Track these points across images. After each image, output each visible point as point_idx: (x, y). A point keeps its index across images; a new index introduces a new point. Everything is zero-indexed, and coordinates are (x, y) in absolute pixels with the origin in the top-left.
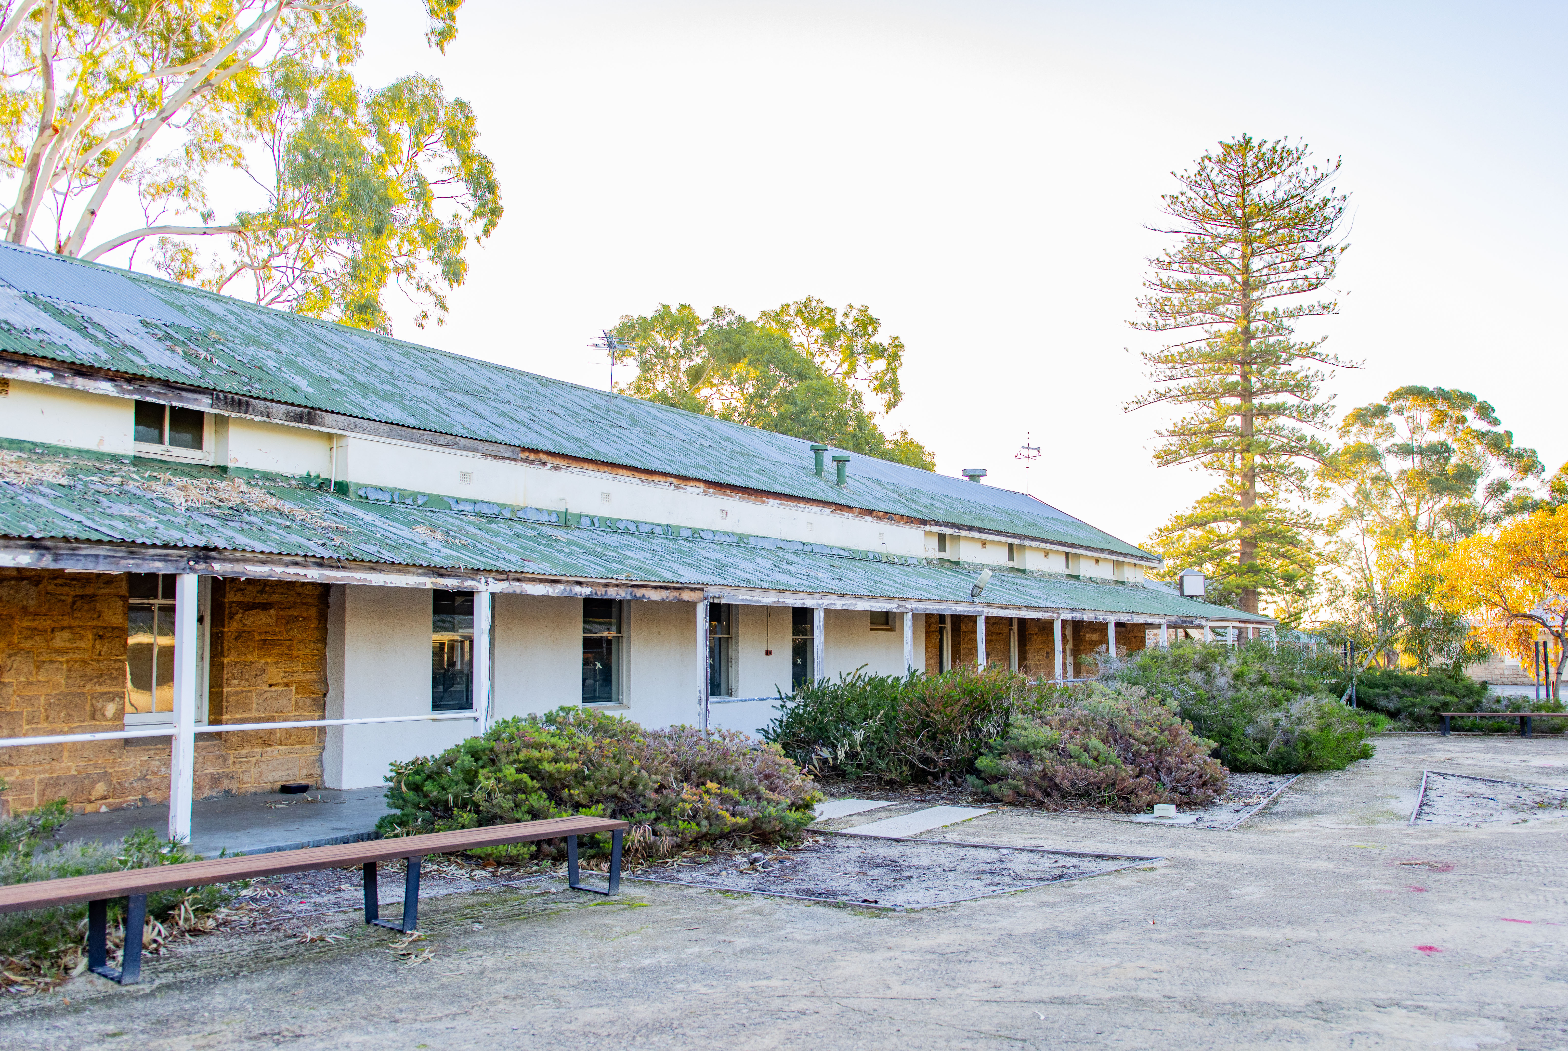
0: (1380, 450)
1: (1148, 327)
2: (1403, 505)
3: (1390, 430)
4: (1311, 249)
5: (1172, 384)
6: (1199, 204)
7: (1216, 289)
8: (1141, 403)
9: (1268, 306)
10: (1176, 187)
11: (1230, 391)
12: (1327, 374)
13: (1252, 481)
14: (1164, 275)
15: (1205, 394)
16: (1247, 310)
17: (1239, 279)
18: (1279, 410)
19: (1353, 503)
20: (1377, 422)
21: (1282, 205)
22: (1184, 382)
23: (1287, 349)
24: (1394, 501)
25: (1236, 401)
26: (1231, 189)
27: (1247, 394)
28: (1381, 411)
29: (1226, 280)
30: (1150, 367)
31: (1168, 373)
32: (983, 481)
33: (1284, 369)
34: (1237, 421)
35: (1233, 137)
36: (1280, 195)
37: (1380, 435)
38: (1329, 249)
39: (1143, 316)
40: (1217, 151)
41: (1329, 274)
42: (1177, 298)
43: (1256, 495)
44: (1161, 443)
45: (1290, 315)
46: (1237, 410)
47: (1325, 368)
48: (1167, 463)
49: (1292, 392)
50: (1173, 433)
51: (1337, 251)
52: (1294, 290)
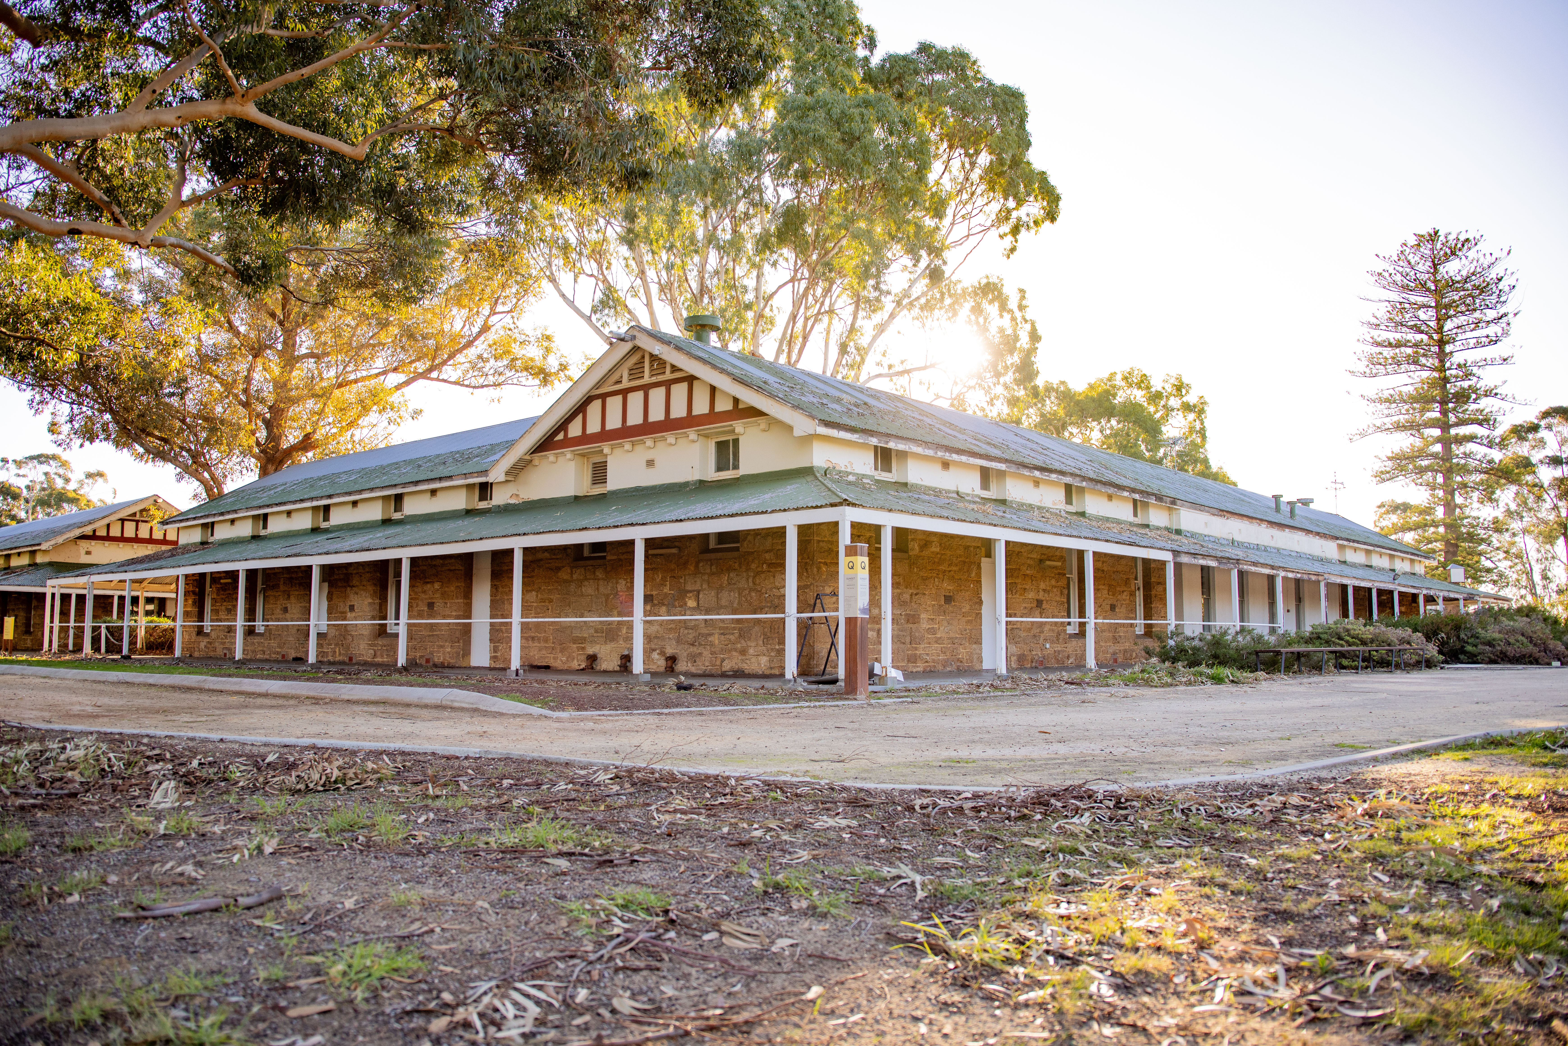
0: (1534, 460)
1: (1364, 374)
2: (1556, 507)
3: (1542, 443)
4: (1491, 314)
5: (1387, 420)
6: (1398, 278)
7: (1416, 345)
8: (1363, 435)
9: (1458, 358)
10: (1380, 266)
11: (1432, 424)
12: (1507, 409)
13: (1453, 495)
14: (1375, 333)
15: (1413, 427)
16: (1442, 361)
17: (1435, 336)
18: (1471, 438)
19: (1513, 507)
20: (1530, 436)
21: (1466, 280)
22: (1395, 419)
23: (1475, 391)
24: (1548, 505)
25: (1436, 432)
26: (1424, 267)
27: (1445, 427)
28: (1535, 428)
29: (1425, 337)
30: (1372, 407)
31: (1386, 412)
32: (1312, 506)
33: (1473, 407)
34: (1438, 448)
35: (1425, 230)
36: (1464, 273)
37: (1533, 447)
38: (1505, 315)
39: (1362, 366)
40: (1412, 241)
41: (1505, 333)
42: (1388, 352)
43: (1456, 506)
44: (1378, 466)
45: (1475, 364)
46: (1438, 440)
47: (1505, 405)
48: (1384, 481)
49: (1480, 424)
50: (1390, 459)
51: (1510, 316)
52: (1478, 345)
